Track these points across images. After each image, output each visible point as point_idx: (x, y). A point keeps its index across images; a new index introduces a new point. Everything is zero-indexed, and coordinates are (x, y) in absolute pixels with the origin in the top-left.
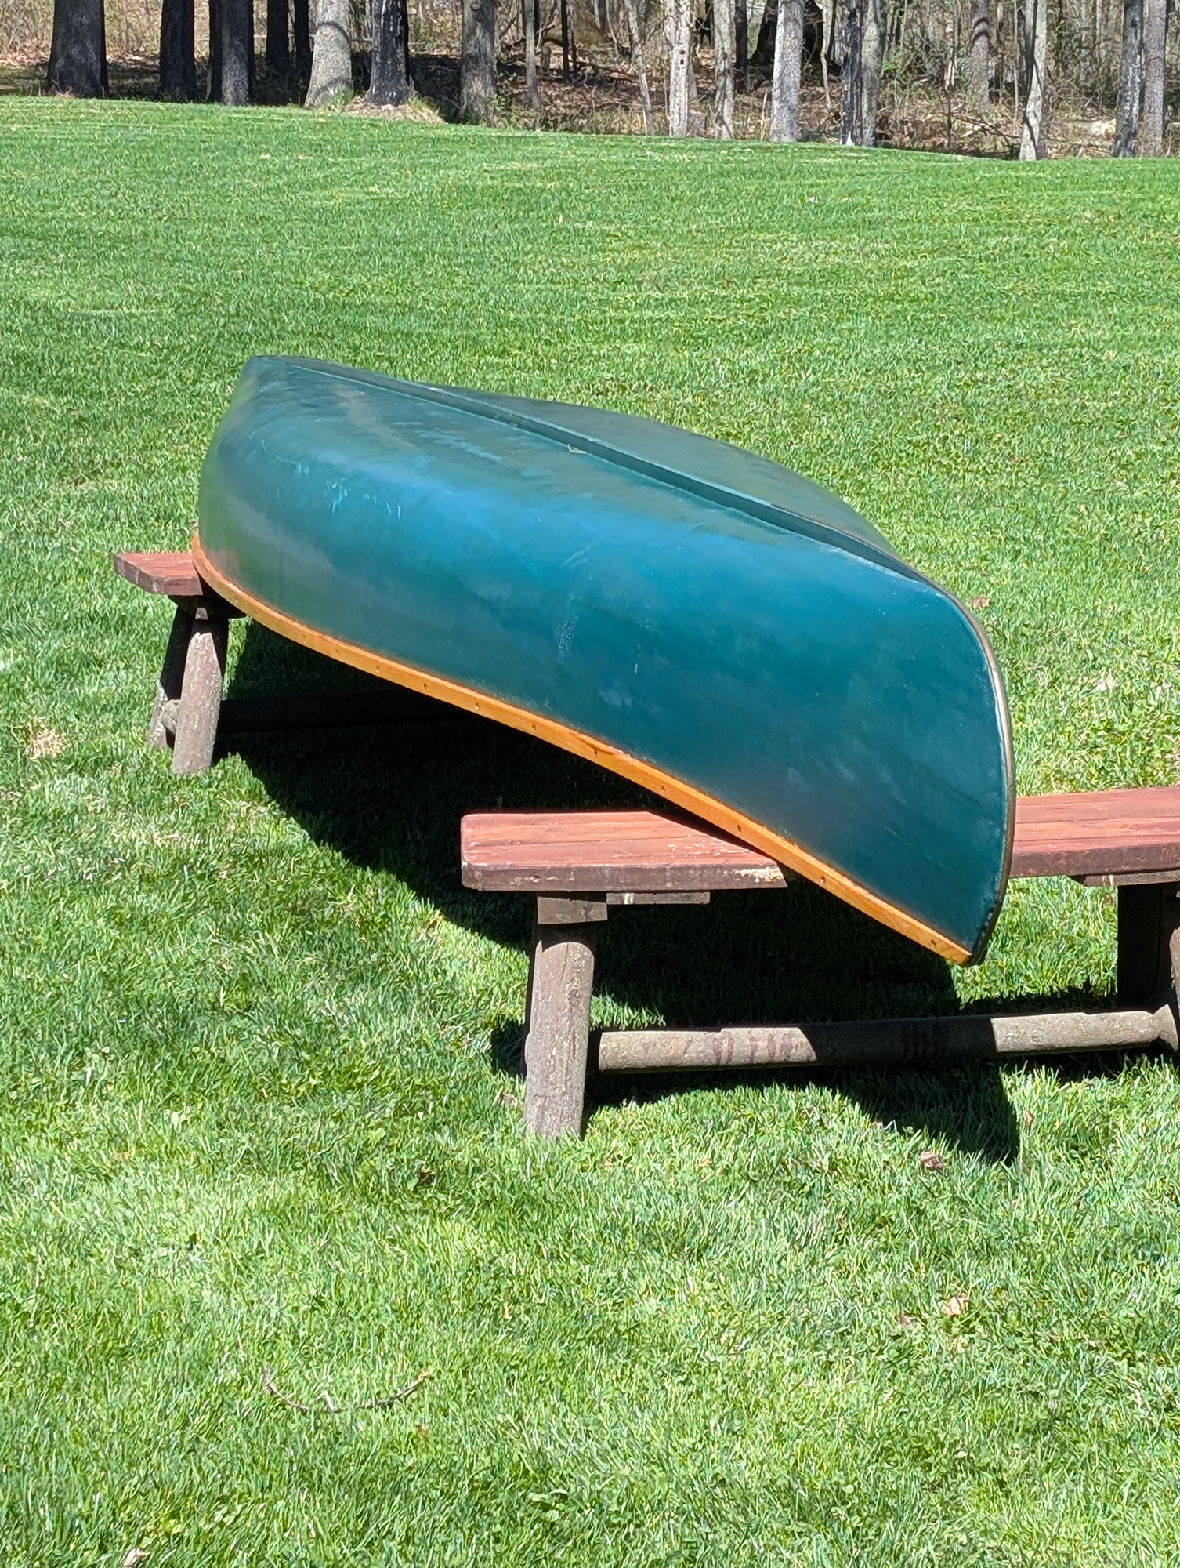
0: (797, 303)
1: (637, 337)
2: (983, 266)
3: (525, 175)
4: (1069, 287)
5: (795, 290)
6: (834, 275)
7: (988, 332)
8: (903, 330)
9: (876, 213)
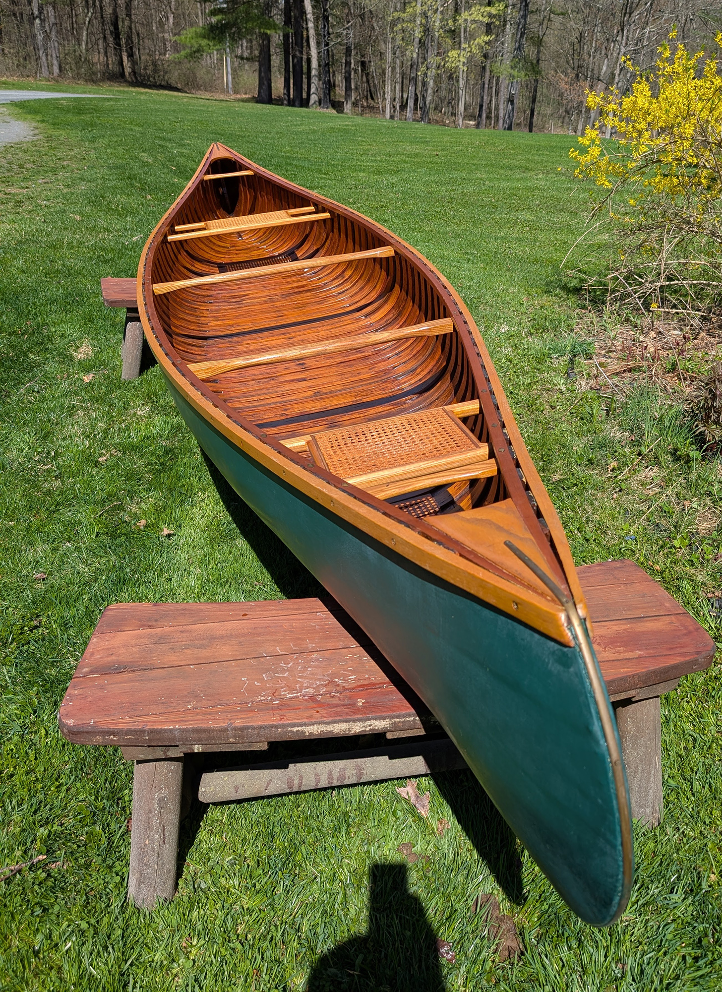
0: (407, 163)
1: (364, 171)
2: (454, 155)
3: (348, 125)
4: (475, 162)
5: (407, 159)
6: (417, 155)
7: (455, 174)
8: (434, 172)
9: (428, 139)
